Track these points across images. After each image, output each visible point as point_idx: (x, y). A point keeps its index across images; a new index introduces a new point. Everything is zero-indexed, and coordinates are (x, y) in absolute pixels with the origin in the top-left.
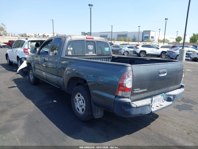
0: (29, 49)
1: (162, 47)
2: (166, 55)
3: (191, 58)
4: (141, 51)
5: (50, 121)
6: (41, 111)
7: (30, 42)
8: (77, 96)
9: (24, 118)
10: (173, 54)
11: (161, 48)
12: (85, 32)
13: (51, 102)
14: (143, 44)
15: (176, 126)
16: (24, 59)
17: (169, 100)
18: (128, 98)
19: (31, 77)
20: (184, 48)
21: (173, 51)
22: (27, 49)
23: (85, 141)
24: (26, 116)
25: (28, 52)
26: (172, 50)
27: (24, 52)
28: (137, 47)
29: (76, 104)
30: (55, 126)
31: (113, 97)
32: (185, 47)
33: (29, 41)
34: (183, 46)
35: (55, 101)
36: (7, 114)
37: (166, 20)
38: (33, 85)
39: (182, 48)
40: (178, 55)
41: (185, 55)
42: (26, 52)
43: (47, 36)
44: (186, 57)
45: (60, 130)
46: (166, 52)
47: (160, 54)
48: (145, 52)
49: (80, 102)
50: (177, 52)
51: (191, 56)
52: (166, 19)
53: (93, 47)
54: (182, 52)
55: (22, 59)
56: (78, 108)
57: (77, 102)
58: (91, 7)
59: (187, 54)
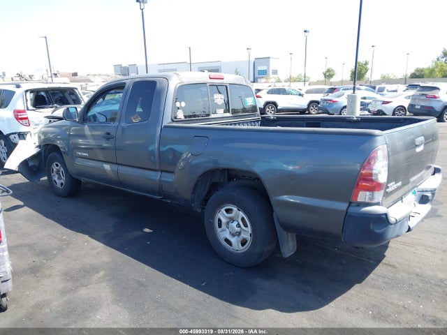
0: (28, 109)
1: (308, 92)
2: (319, 109)
3: (369, 111)
4: (267, 103)
5: (169, 278)
6: (130, 258)
7: (28, 93)
8: (225, 213)
9: (100, 278)
10: (335, 106)
11: (306, 93)
12: (123, 66)
13: (137, 233)
14: (270, 88)
15: (435, 252)
16: (16, 136)
17: (424, 200)
18: (378, 204)
19: (56, 178)
20: (356, 91)
21: (335, 100)
22: (24, 111)
23: (281, 311)
24: (102, 273)
25: (27, 118)
26: (331, 96)
27: (18, 119)
28: (258, 94)
29: (219, 230)
30: (188, 286)
31: (342, 206)
32: (359, 89)
33: (26, 91)
34: (354, 87)
35: (147, 230)
36: (50, 276)
37: (306, 34)
38: (67, 197)
39: (352, 91)
40: (345, 107)
41: (358, 107)
42: (22, 119)
43: (27, 76)
44: (361, 109)
45: (207, 295)
46: (318, 102)
47: (306, 107)
48: (275, 104)
49: (235, 224)
50: (343, 101)
51: (370, 107)
52: (305, 31)
53: (223, 97)
54: (352, 99)
55: (12, 137)
56: (227, 240)
57: (224, 226)
58: (142, 4)
59: (362, 104)
